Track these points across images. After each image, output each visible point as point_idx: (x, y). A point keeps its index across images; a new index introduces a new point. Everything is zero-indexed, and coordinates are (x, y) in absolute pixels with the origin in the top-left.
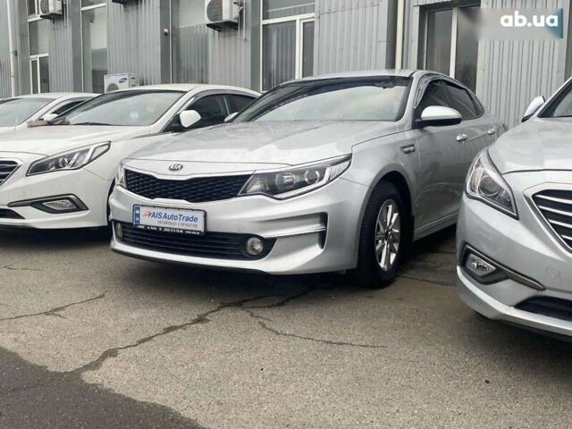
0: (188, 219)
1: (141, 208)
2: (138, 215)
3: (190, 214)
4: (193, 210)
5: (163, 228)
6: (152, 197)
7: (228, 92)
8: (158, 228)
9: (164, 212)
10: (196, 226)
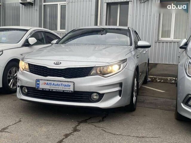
0: (65, 86)
1: (40, 81)
2: (39, 84)
3: (67, 84)
4: (68, 82)
5: (52, 90)
6: (46, 76)
7: (44, 31)
8: (49, 89)
9: (53, 82)
10: (70, 89)
